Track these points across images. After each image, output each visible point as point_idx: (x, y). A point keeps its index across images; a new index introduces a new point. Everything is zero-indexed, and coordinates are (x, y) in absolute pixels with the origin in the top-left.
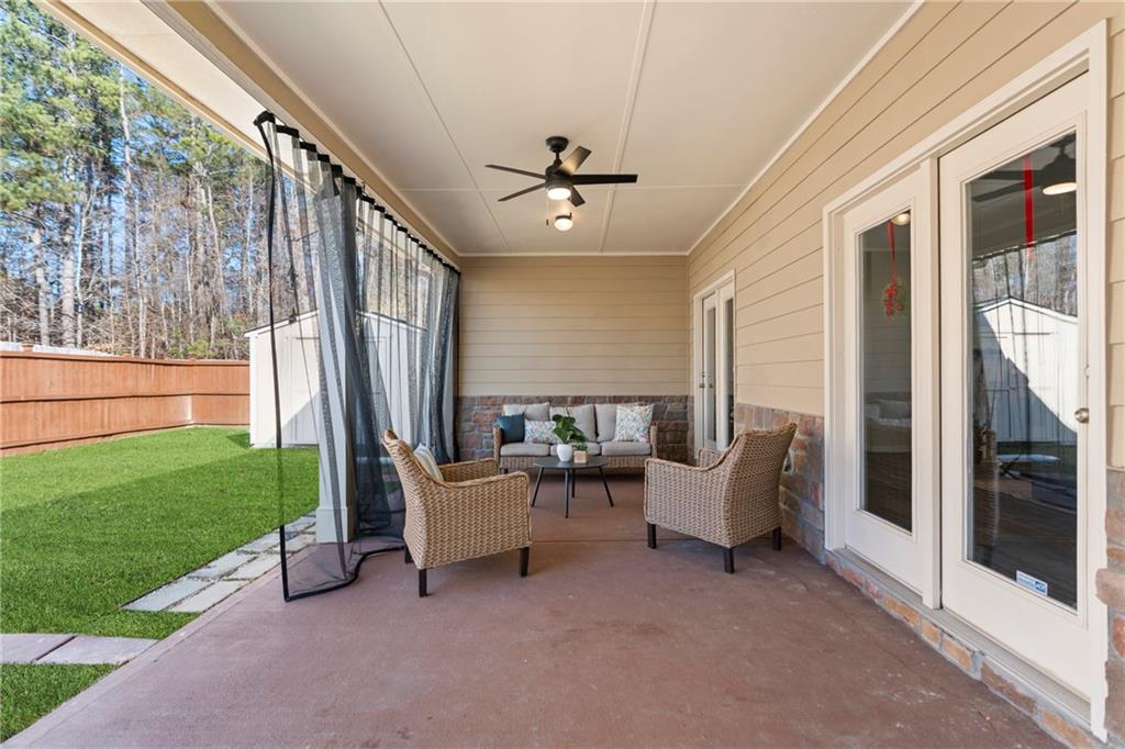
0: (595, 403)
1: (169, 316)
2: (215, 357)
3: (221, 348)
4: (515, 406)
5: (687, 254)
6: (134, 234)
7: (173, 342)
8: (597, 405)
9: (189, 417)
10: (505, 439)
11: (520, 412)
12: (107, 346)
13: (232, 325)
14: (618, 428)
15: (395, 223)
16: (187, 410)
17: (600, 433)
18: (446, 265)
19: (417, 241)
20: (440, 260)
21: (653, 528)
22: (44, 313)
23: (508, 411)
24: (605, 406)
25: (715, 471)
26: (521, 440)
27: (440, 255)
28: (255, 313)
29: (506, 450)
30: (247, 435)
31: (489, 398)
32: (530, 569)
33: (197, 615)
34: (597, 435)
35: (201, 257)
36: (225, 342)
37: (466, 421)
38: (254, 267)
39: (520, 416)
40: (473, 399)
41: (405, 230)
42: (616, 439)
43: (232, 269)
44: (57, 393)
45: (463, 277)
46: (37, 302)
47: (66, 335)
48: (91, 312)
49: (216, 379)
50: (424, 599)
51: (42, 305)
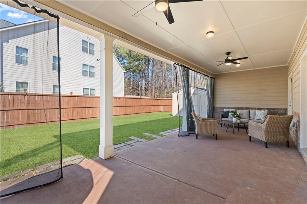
0: (250, 109)
1: (158, 89)
2: (166, 98)
3: (167, 96)
4: (227, 109)
5: (287, 65)
6: (153, 73)
7: (159, 94)
8: (250, 110)
9: (162, 110)
10: (223, 116)
11: (228, 111)
12: (149, 96)
13: (169, 91)
14: (256, 116)
15: (197, 72)
16: (162, 108)
17: (251, 117)
18: (210, 77)
19: (202, 74)
20: (209, 76)
21: (250, 137)
22: (140, 90)
23: (225, 110)
24: (252, 110)
25: (262, 124)
26: (228, 117)
27: (208, 75)
28: (174, 87)
29: (223, 119)
30: (172, 114)
31: (222, 107)
32: (217, 139)
33: (166, 135)
34: (250, 117)
35: (163, 76)
36: (168, 94)
37: (216, 112)
38: (173, 77)
39: (227, 112)
40: (218, 107)
41: (199, 73)
42: (255, 119)
43: (169, 78)
44: (144, 104)
45: (215, 79)
46: (139, 88)
47: (143, 94)
48: (146, 89)
49: (167, 102)
50: (197, 140)
51: (140, 89)
